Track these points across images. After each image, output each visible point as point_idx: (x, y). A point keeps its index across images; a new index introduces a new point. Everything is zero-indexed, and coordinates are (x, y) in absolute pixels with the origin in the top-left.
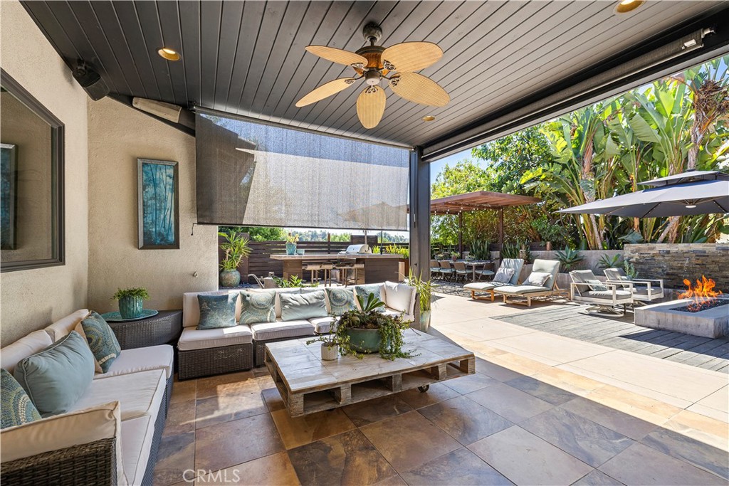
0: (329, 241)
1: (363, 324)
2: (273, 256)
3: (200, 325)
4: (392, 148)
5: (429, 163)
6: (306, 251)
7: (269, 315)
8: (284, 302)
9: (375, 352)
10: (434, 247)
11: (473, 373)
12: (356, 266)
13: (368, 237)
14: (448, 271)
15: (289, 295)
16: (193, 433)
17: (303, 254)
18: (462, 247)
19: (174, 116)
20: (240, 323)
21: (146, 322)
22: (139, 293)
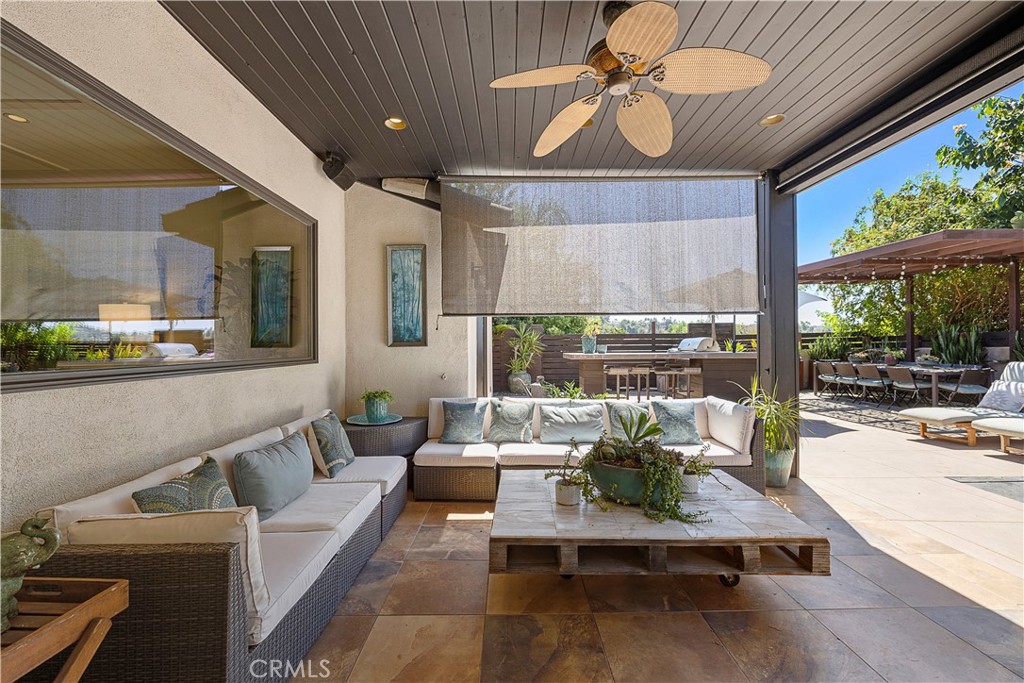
0: (654, 333)
1: (620, 459)
2: (567, 355)
3: (443, 439)
4: (718, 181)
5: (793, 195)
6: (609, 349)
7: (523, 433)
8: (545, 417)
9: (636, 505)
10: (850, 340)
11: (826, 573)
12: (687, 371)
13: (718, 326)
14: (875, 383)
15: (552, 408)
16: (400, 564)
17: (604, 353)
18: (911, 341)
19: (420, 192)
20: (488, 439)
21: (389, 427)
22: (381, 395)
